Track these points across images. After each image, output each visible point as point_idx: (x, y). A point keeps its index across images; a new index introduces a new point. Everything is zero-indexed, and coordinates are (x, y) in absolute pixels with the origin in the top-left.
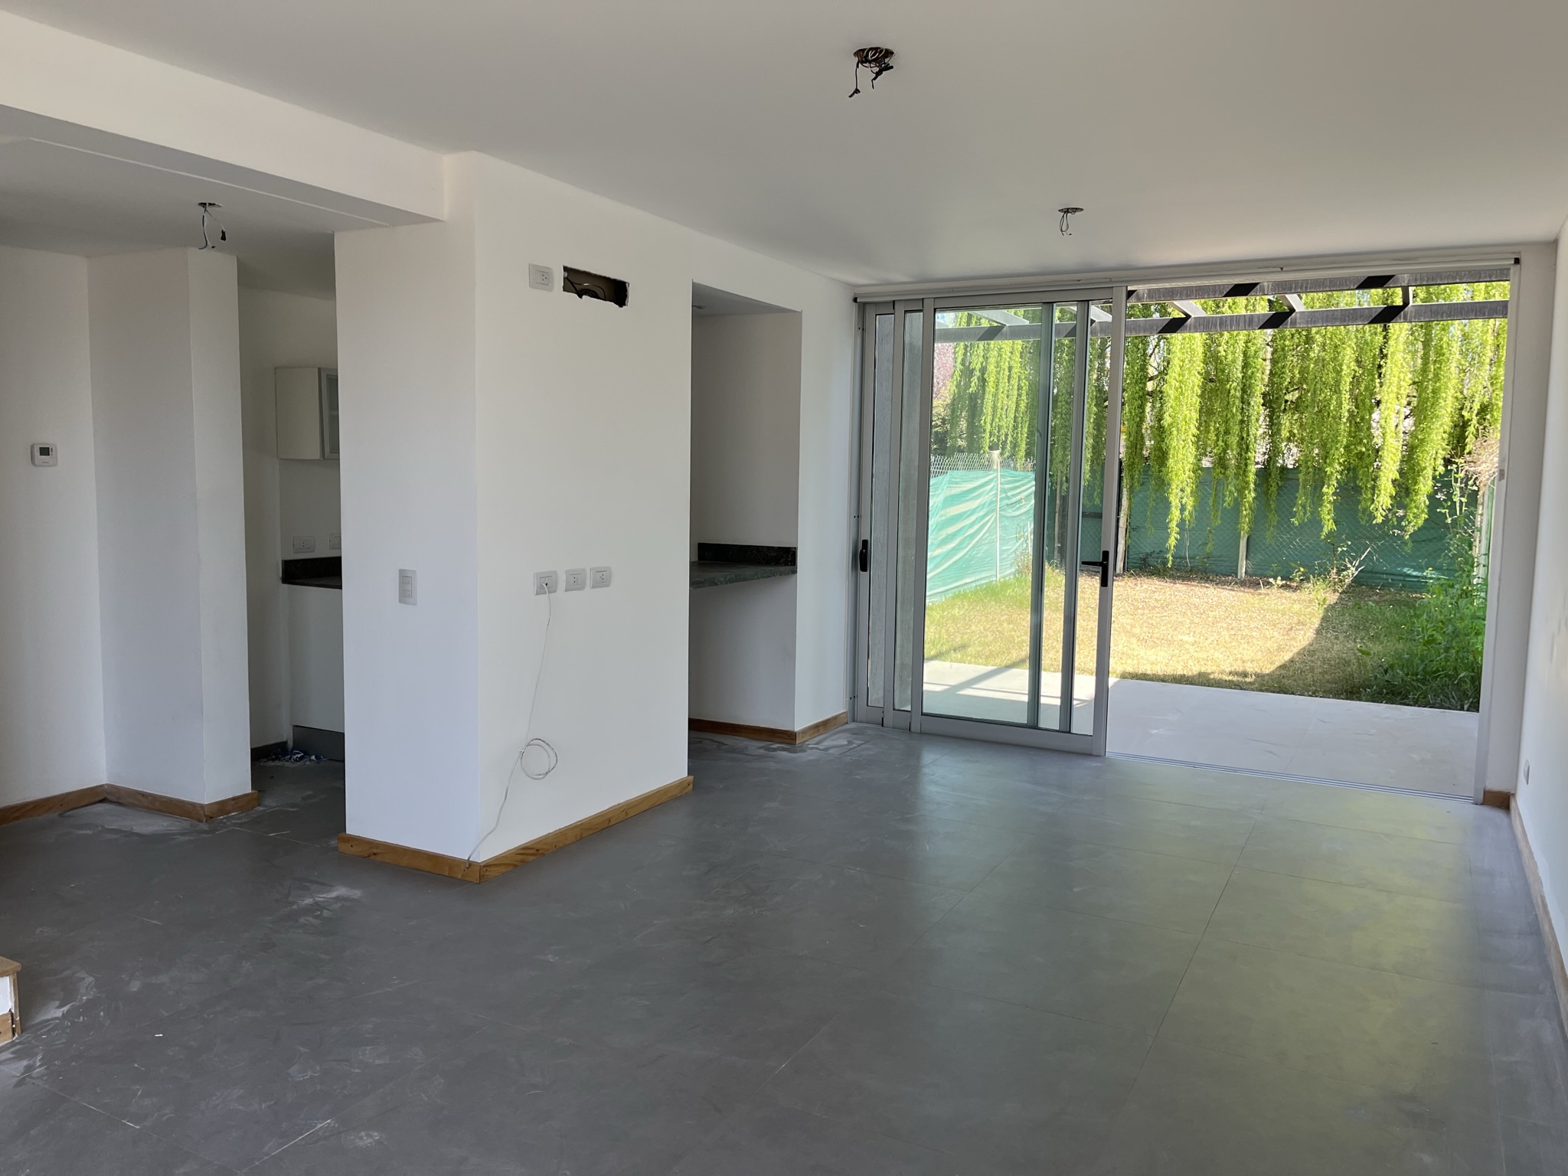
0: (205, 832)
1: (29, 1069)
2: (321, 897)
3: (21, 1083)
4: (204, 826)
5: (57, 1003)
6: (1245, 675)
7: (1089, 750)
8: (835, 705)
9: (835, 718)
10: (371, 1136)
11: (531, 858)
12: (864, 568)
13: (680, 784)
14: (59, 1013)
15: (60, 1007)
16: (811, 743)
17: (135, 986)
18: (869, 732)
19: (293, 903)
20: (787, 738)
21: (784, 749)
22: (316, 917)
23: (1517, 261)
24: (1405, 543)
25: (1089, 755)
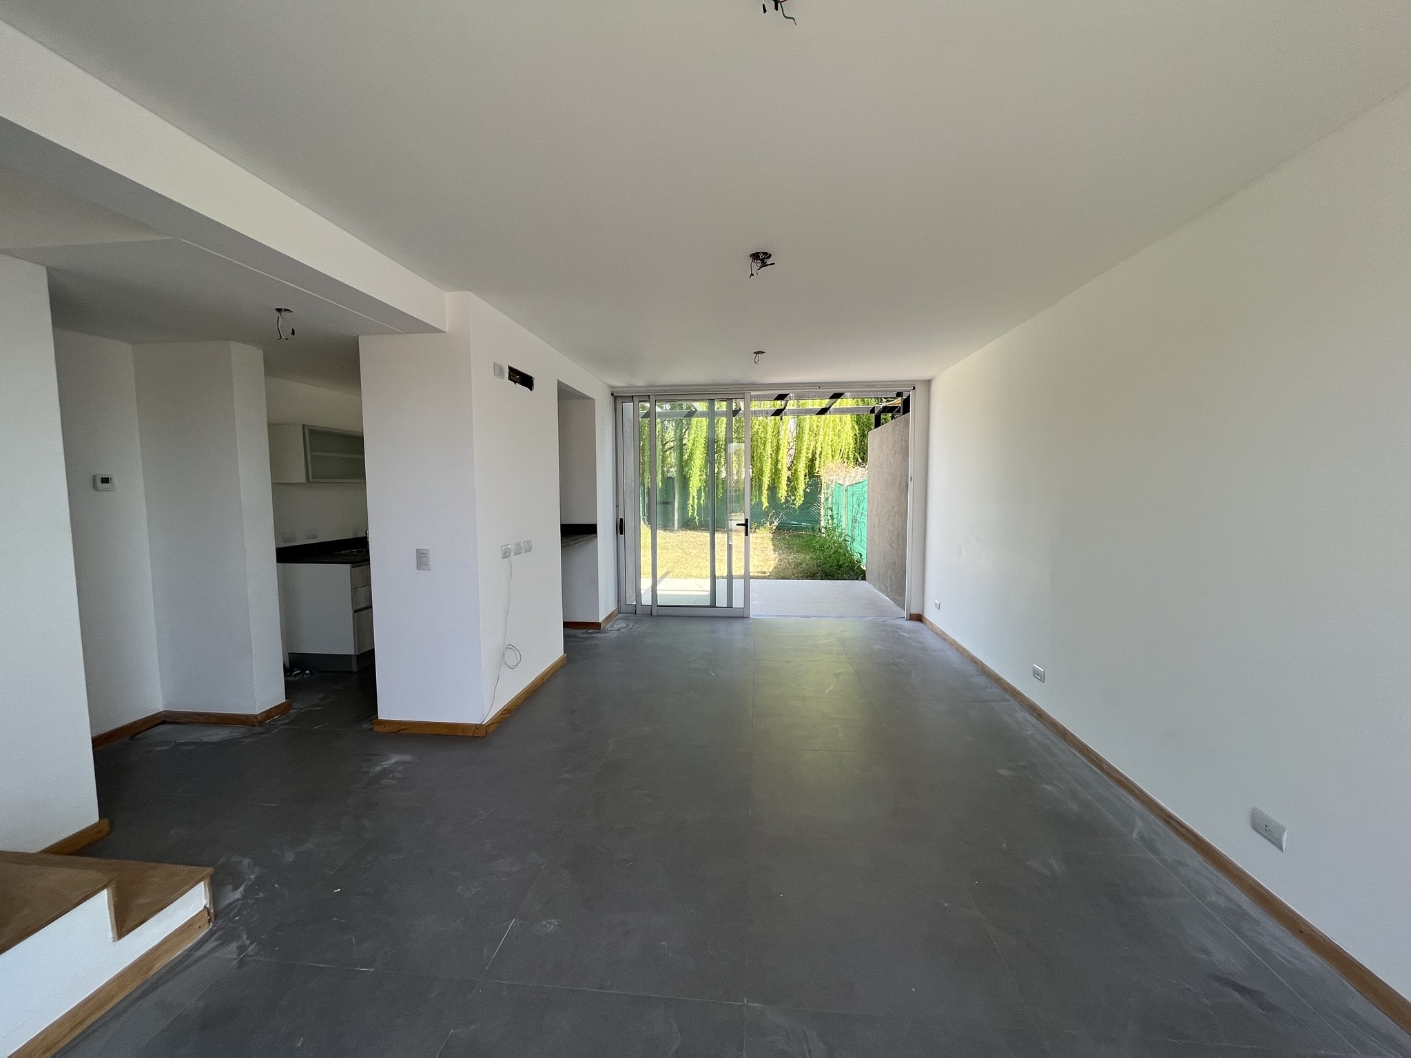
0: (263, 733)
1: (242, 949)
2: (386, 764)
3: (242, 963)
4: (258, 729)
5: (230, 887)
6: (764, 573)
7: (742, 616)
8: (612, 607)
9: (613, 613)
10: (551, 923)
11: (507, 715)
12: (622, 534)
13: (562, 660)
14: (237, 894)
15: (235, 889)
16: (608, 627)
17: (290, 857)
18: (631, 618)
19: (368, 772)
20: (596, 626)
21: (596, 633)
22: (393, 778)
23: (914, 388)
24: (796, 510)
25: (743, 617)
